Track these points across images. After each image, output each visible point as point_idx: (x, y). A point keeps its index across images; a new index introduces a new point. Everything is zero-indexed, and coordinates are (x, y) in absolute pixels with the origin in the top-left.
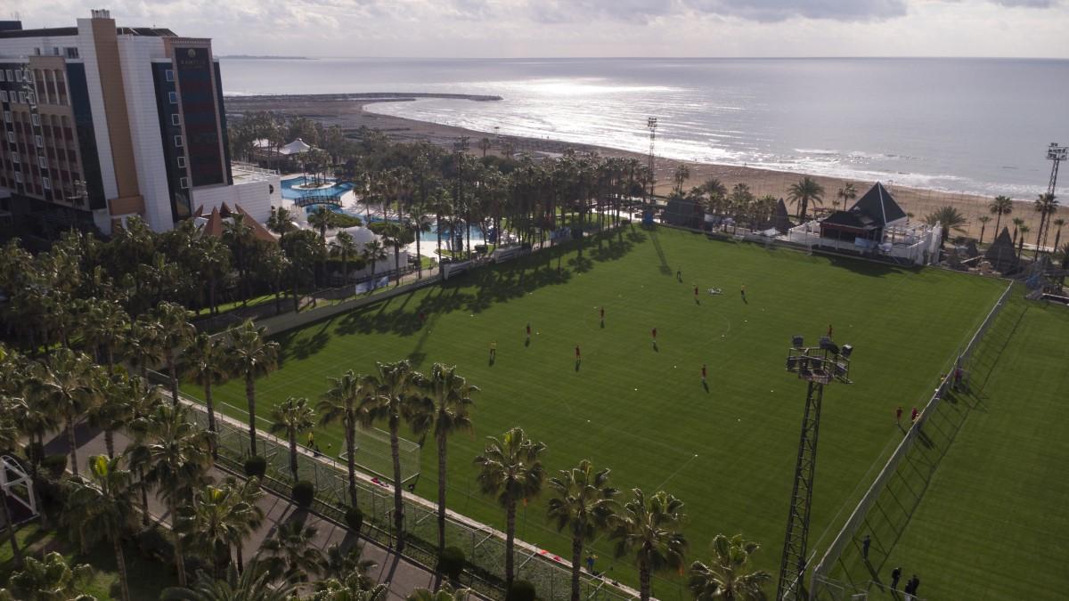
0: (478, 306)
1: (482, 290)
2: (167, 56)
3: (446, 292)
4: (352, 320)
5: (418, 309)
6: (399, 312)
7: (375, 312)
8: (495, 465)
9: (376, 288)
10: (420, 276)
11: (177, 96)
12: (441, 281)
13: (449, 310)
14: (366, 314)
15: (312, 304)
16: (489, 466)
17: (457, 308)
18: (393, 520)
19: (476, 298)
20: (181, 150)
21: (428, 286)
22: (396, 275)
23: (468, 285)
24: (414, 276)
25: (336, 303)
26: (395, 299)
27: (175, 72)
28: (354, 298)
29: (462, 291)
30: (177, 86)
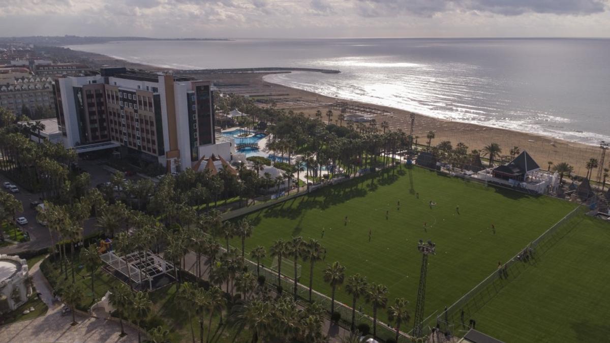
0: (324, 206)
1: (326, 198)
2: (193, 90)
3: (310, 199)
4: (270, 211)
5: (298, 207)
6: (289, 208)
7: (279, 208)
8: (329, 273)
9: (280, 197)
10: (298, 191)
11: (196, 107)
12: (308, 194)
13: (311, 208)
14: (276, 208)
15: (253, 203)
16: (327, 273)
17: (315, 207)
18: (294, 290)
19: (323, 202)
20: (196, 130)
21: (302, 195)
22: (288, 190)
23: (320, 196)
24: (295, 190)
25: (263, 203)
26: (287, 202)
27: (195, 97)
28: (270, 201)
29: (317, 199)
30: (196, 103)
